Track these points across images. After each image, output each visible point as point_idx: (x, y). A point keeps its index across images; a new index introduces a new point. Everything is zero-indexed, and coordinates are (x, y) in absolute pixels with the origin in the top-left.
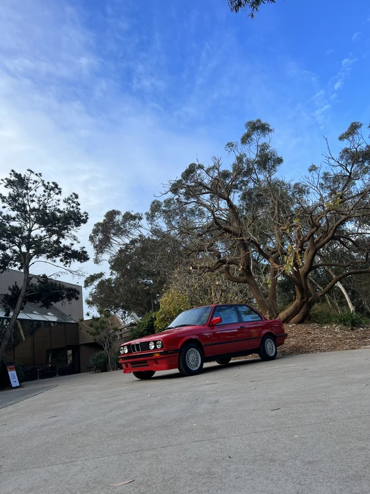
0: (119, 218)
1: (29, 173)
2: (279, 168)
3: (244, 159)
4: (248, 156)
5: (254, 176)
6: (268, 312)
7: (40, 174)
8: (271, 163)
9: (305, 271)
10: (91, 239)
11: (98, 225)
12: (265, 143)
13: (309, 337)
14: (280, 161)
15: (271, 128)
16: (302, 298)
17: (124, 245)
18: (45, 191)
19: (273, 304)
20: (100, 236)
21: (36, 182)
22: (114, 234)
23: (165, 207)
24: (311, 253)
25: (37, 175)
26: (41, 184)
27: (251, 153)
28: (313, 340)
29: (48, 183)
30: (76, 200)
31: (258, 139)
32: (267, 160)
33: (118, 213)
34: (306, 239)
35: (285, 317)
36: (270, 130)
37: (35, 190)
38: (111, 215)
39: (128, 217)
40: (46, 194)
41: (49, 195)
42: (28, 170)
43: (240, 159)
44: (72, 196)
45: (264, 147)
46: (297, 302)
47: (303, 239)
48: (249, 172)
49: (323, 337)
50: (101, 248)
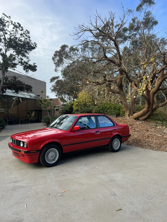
0: (67, 49)
1: (3, 15)
2: (155, 27)
3: (136, 20)
4: (138, 19)
5: (140, 31)
6: (128, 111)
7: (10, 17)
8: (151, 24)
9: (154, 91)
10: (53, 59)
11: (56, 52)
12: (149, 11)
13: (147, 134)
14: (156, 23)
15: (155, 2)
16: (148, 108)
17: (69, 63)
18: (14, 28)
19: (132, 107)
20: (58, 58)
21: (8, 22)
22: (65, 58)
23: (91, 45)
24: (160, 80)
25: (7, 17)
26: (10, 23)
27: (141, 17)
28: (148, 137)
29: (15, 23)
30: (28, 35)
31: (146, 8)
32: (149, 22)
33: (67, 46)
34: (158, 72)
35: (137, 116)
36: (154, 3)
37: (8, 27)
38: (64, 47)
39: (72, 49)
40: (14, 30)
41: (16, 31)
42: (3, 14)
43: (134, 20)
44: (25, 32)
45: (148, 14)
46: (145, 109)
47: (155, 73)
48: (138, 29)
49: (156, 135)
50: (58, 64)
